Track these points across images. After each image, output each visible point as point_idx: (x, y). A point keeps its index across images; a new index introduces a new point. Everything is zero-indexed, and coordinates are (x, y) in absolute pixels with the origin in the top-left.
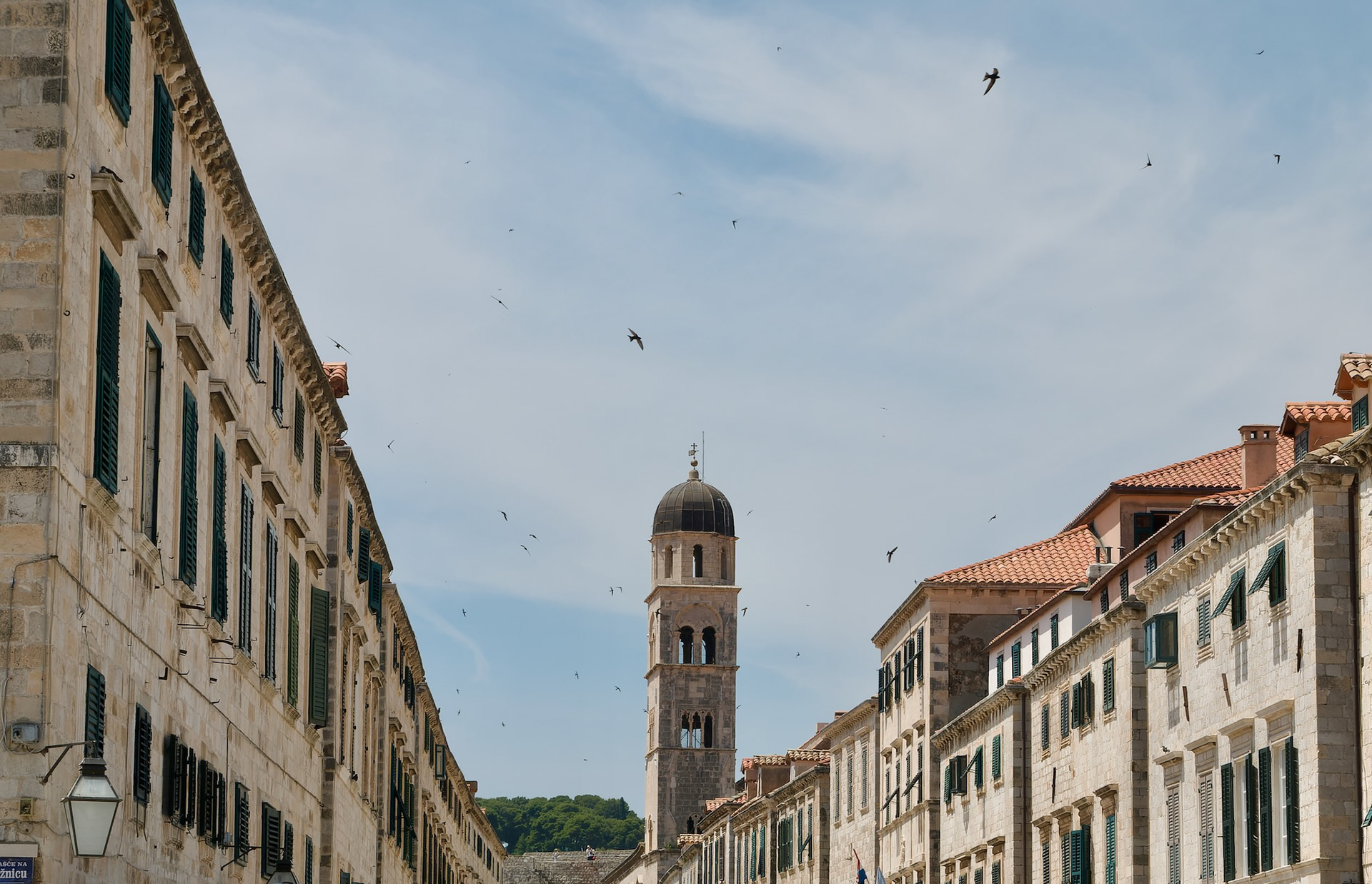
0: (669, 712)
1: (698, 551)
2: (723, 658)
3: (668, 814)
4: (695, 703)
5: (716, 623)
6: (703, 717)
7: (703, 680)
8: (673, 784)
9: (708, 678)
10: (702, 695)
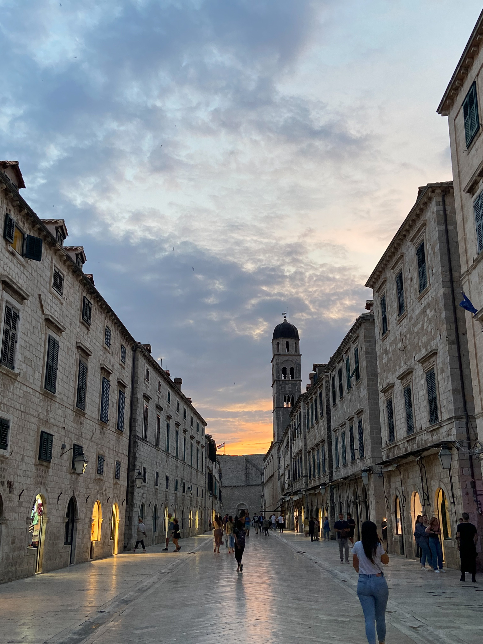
0: (279, 395)
1: (287, 343)
2: (296, 377)
3: (280, 429)
4: (288, 392)
5: (293, 366)
6: (291, 397)
7: (290, 385)
8: (282, 419)
9: (292, 384)
10: (290, 390)
